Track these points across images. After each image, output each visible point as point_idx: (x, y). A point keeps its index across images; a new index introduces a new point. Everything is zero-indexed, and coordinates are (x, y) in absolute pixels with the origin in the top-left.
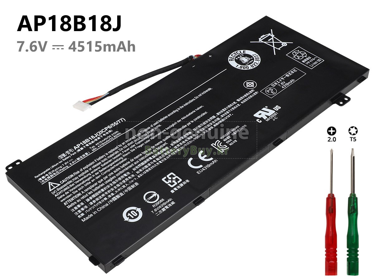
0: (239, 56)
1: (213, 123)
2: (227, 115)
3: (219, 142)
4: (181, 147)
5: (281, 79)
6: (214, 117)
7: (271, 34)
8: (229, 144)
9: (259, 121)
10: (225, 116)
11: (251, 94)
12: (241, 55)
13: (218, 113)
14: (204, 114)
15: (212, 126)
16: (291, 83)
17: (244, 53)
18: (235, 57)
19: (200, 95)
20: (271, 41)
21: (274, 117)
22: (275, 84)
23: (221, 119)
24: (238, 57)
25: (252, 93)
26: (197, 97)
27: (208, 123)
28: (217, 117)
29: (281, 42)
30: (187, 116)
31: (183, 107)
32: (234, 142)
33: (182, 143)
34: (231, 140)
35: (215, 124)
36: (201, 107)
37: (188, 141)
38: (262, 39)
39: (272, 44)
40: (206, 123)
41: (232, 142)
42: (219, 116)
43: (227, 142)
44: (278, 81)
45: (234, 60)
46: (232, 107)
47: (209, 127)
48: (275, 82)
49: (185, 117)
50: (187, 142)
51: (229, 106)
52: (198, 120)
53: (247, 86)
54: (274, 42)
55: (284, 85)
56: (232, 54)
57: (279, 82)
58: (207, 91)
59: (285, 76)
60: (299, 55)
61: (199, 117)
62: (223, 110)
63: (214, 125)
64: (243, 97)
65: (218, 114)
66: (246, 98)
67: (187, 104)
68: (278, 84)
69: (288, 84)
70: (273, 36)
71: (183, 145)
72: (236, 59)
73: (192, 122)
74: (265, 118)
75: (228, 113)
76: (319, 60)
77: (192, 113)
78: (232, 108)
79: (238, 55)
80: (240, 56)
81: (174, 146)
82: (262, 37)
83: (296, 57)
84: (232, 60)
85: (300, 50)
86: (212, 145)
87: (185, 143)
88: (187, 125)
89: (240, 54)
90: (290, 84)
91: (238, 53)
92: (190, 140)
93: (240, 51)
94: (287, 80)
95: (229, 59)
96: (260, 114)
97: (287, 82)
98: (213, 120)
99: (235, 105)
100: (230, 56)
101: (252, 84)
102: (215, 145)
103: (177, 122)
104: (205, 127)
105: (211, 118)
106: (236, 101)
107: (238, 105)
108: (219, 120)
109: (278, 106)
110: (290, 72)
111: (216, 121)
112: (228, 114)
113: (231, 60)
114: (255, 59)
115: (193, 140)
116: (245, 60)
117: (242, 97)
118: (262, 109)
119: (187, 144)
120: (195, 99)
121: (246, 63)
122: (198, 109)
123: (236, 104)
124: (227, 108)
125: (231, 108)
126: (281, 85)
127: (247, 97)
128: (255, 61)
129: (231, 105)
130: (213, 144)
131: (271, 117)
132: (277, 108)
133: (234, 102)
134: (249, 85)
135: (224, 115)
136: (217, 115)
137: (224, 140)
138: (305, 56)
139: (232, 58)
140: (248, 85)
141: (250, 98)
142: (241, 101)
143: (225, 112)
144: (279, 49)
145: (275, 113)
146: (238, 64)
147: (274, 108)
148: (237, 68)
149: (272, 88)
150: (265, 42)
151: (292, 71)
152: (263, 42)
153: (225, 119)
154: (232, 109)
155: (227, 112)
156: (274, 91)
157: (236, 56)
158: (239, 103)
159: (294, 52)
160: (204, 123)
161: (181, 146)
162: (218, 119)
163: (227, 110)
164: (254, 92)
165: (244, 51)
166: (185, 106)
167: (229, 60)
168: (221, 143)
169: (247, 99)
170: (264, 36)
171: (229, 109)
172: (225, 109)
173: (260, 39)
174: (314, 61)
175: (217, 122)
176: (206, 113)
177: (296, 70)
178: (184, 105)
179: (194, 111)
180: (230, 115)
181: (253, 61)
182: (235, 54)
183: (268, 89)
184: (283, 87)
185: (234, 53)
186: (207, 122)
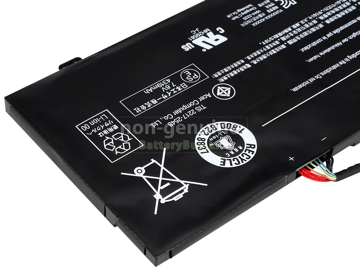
0: (236, 154)
1: (293, 33)
2: (269, 43)
3: (284, 6)
4: (340, 3)
5: (166, 96)
6: (290, 42)
7: (160, 200)
8: (270, 2)
9: (220, 30)
10: (272, 41)
11: (226, 73)
12: (232, 156)
13: (284, 48)
14: (306, 48)
15: (293, 29)
16: (152, 86)
17: (225, 160)
18: (243, 152)
19: (312, 80)
20: (164, 182)
21: (195, 34)
22: (181, 87)
23: (279, 38)
24: (236, 150)
25: (223, 75)
26: (317, 77)
27: (299, 33)
28: (286, 41)
29: (144, 177)
30: (333, 47)
31: (341, 63)
32: (263, 4)
33: (339, 9)
34: (267, 7)
35: (290, 32)
36: (311, 60)
37: (329, 10)
38: (182, 191)
39: (165, 175)
40: (303, 33)
41: (266, 5)
42: (282, 42)
43: (273, 4)
44: (175, 92)
45: (246, 146)
46: (259, 56)
47: (298, 27)
48: (180, 91)
49: (336, 46)
50: (332, 9)
51: (265, 57)
52: (315, 40)
53: (230, 88)
54: (159, 180)
55: (165, 85)
56: (248, 160)
57: (173, 91)
58: (300, 86)
59: (159, 101)
60: (118, 143)
61: (314, 44)
62: (275, 52)
63: (290, 29)
64: (239, 71)
65: (283, 46)
66: (235, 68)
67: (335, 67)
68: (175, 87)
69: (158, 86)
70: (158, 196)
71: (338, 5)
72: (241, 148)
73: (324, 38)
74: (210, 34)
75: (267, 47)
76: (86, 127)
77: (325, 51)
78: (259, 53)
79: (237, 157)
80: (232, 153)
81: (350, 6)
82: (181, 196)
83: (125, 138)
84: (251, 145)
85: (112, 155)
86: (295, 3)
87: (334, 8)
88: (333, 33)
89: (232, 159)
90: (154, 85)
91: (236, 161)
92: (328, 11)
93: (231, 165)
94: (157, 93)
95: (255, 150)
96: (217, 40)
97: (160, 89)
98: (292, 38)
99: (255, 58)
100: (252, 156)
101: (221, 91)
102: (290, 3)
103: (348, 39)
104: (304, 28)
105: (295, 41)
106: (252, 64)
107: (249, 58)
108: (282, 36)
109: (185, 50)
110: (147, 108)
111: (288, 36)
112: (267, 44)
113: (250, 147)
114: (206, 142)
115: (323, 11)
116: (225, 143)
117: (241, 71)
118: (212, 47)
119: (331, 7)
120: (320, 75)
121: (224, 135)
122: (315, 57)
123: (253, 59)
124: (268, 54)
125: (262, 54)
126: (171, 85)
127: (233, 69)
128: (207, 137)
129: (262, 60)
130: (293, 4)
131: (201, 33)
132: (187, 47)
133: (255, 62)
134: (226, 90)
135: (275, 44)
136: (285, 45)
137: (277, 7)
138: (108, 138)
139: (250, 151)
140: (227, 92)
141: (229, 67)
142: (243, 64)
143: (271, 49)
144: (153, 161)
145: (193, 40)
146: (240, 134)
147: (193, 47)
148: (242, 127)
149: (188, 80)
150: (178, 180)
151: (143, 110)
152: (182, 182)
153: (273, 38)
154: (260, 51)
155: (269, 48)
156: (185, 76)
157: (240, 155)
158: (247, 62)
159: (127, 150)
160: (306, 34)
161: (340, 5)
162: (283, 39)
163: (269, 50)
164: (220, 77)
165: (224, 165)
166: (337, 64)
167: (254, 145)
168: (281, 4)
169: (233, 67)
170: (175, 199)
171: (265, 53)
172: (271, 54)
173: (186, 191)
174: (95, 126)
175: (286, 34)
176: (303, 50)
177: (135, 112)
178: (338, 66)
179: (321, 54)
180: (264, 44)
181: (210, 137)
182: (242, 160)
183: (194, 80)
184: (169, 81)
185: (245, 162)
186: (301, 35)
